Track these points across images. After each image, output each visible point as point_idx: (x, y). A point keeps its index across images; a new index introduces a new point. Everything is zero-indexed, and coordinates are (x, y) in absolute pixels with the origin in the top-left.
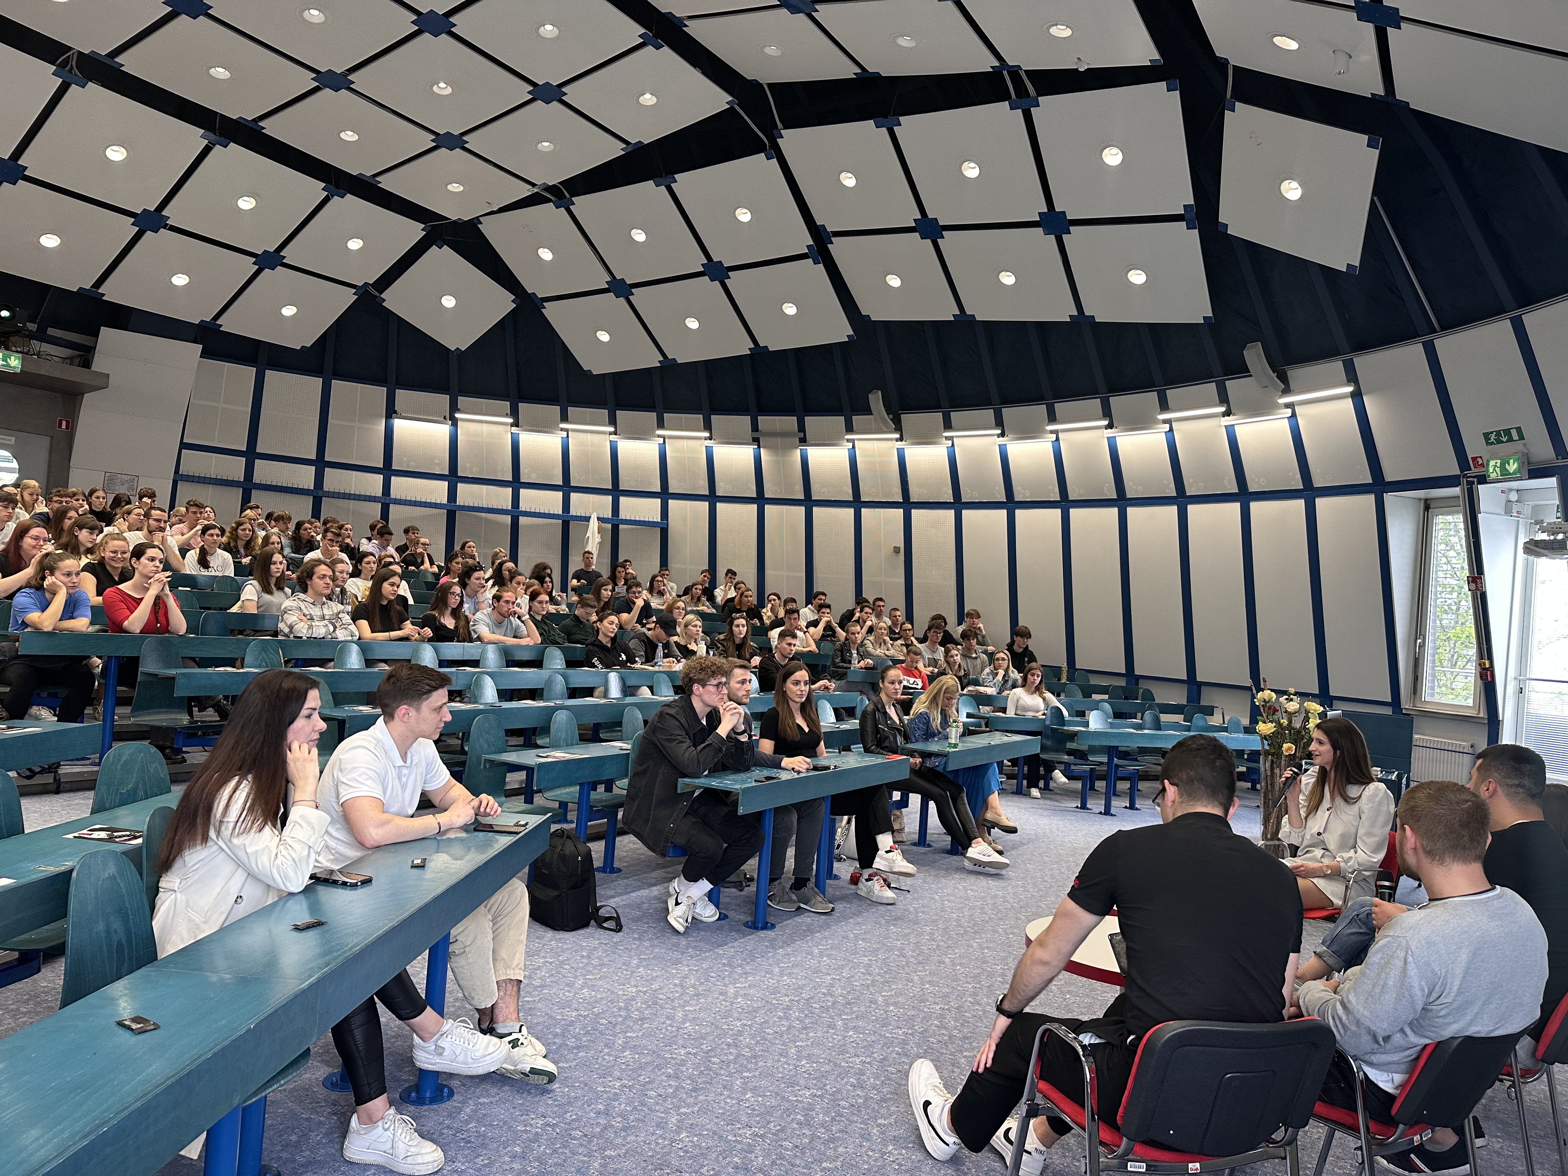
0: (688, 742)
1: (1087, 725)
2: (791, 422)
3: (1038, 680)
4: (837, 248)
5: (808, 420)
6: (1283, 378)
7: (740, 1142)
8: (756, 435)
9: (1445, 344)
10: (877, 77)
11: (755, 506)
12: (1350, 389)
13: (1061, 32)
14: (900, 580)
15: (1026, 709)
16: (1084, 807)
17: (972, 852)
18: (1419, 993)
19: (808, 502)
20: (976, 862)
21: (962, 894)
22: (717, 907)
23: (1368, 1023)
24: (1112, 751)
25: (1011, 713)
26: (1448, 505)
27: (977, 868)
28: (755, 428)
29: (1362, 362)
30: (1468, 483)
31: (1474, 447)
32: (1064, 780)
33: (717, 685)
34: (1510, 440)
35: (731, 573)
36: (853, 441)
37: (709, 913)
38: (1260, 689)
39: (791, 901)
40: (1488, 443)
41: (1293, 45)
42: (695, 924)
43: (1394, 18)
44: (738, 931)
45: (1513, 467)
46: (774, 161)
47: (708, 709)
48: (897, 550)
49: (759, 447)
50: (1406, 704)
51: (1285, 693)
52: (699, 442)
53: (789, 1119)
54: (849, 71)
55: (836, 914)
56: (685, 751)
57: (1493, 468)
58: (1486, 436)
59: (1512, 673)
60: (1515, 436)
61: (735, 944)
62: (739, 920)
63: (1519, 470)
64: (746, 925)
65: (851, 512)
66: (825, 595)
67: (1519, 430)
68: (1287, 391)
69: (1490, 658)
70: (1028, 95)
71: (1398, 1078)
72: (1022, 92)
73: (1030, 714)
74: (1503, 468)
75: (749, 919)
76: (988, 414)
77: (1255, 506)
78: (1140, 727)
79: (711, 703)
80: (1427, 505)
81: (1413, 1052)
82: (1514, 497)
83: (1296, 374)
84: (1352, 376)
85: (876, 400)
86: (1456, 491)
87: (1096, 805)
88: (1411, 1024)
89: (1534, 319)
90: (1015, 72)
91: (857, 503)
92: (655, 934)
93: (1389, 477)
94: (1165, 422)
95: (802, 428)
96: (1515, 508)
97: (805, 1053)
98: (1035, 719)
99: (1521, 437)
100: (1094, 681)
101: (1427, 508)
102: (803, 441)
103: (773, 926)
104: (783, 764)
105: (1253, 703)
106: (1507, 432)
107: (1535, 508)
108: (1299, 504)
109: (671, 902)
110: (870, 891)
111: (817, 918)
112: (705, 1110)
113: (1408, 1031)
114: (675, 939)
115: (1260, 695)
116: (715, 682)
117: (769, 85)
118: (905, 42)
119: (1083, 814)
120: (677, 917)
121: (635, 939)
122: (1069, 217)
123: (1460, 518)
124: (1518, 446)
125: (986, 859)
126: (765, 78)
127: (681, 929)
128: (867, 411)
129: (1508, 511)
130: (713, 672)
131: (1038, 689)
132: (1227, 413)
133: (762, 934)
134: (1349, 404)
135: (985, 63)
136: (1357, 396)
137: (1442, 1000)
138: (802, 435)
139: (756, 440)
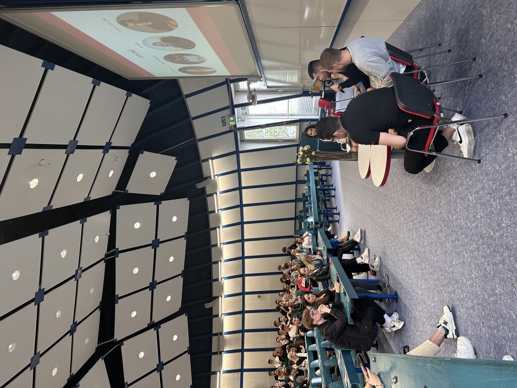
0: (335, 323)
1: (312, 222)
2: (214, 339)
3: (299, 239)
4: (156, 319)
5: (214, 332)
6: (207, 178)
7: (470, 256)
8: (219, 353)
9: (199, 136)
10: (101, 303)
11: (245, 353)
12: (210, 160)
13: (97, 239)
14: (269, 295)
15: (309, 242)
16: (338, 221)
17: (358, 240)
18: (377, 58)
19: (243, 331)
20: (361, 239)
21: (372, 239)
22: (392, 314)
23: (388, 70)
24: (319, 213)
25: (311, 247)
26: (242, 135)
27: (363, 239)
28: (216, 353)
29: (202, 158)
30: (236, 129)
31: (226, 129)
32: (330, 227)
33: (313, 315)
34: (225, 120)
35: (270, 362)
36: (221, 314)
37: (395, 316)
38: (297, 163)
39: (386, 290)
40: (226, 125)
41: (112, 172)
42: (400, 319)
43: (109, 143)
44: (400, 303)
45: (232, 119)
46: (124, 342)
47: (322, 319)
48: (259, 297)
49: (223, 351)
50: (298, 143)
51: (297, 156)
52: (221, 376)
53: (458, 245)
54: (98, 312)
55: (387, 274)
56: (338, 323)
57: (232, 123)
58: (223, 126)
59: (287, 117)
60: (224, 118)
61: (404, 301)
62: (396, 305)
63: (233, 117)
64: (397, 302)
65: (246, 314)
66: (275, 322)
67: (222, 118)
68: (210, 177)
69: (283, 122)
70: (115, 251)
71: (401, 66)
72: (113, 254)
73: (311, 240)
74: (232, 121)
75: (395, 302)
76: (214, 266)
77: (243, 185)
78: (311, 208)
79: (320, 317)
80: (242, 141)
81: (394, 62)
82: (240, 120)
83: (205, 174)
84: (207, 160)
85: (208, 306)
86: (238, 133)
87: (336, 217)
88: (387, 62)
89: (193, 115)
90: (107, 256)
91: (243, 312)
92: (407, 333)
93: (235, 150)
94: (218, 211)
95: (217, 334)
96: (242, 119)
97: (435, 254)
98: (312, 238)
99: (224, 117)
100: (298, 228)
101: (243, 141)
102: (221, 334)
103: (396, 292)
104: (338, 292)
105: (301, 165)
106: (222, 120)
107: (242, 115)
108: (242, 173)
109: (394, 329)
110: (377, 266)
111: (390, 279)
112: (463, 275)
113: (388, 62)
114: (407, 324)
115: (299, 163)
116: (312, 316)
117: (98, 344)
118: (92, 291)
119: (341, 221)
120: (399, 325)
121: (410, 339)
122: (154, 239)
123: (245, 132)
124: (226, 118)
125: (360, 236)
126: (95, 345)
127: (403, 323)
128: (211, 309)
129: (244, 121)
130: (308, 316)
131: (302, 239)
132: (216, 193)
133: (399, 294)
134: (214, 161)
135: (102, 265)
136: (212, 159)
137: (378, 52)
138: (219, 334)
139: (221, 353)
